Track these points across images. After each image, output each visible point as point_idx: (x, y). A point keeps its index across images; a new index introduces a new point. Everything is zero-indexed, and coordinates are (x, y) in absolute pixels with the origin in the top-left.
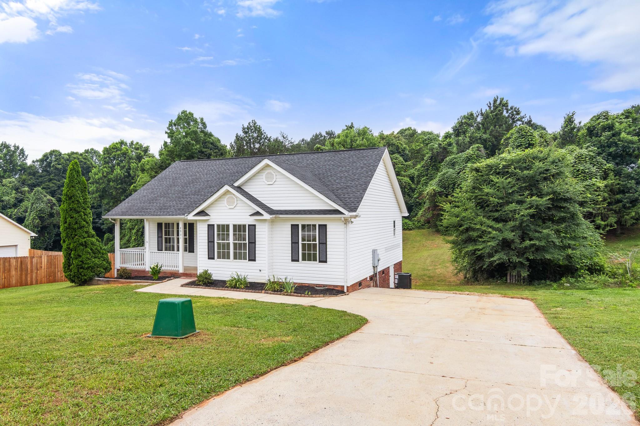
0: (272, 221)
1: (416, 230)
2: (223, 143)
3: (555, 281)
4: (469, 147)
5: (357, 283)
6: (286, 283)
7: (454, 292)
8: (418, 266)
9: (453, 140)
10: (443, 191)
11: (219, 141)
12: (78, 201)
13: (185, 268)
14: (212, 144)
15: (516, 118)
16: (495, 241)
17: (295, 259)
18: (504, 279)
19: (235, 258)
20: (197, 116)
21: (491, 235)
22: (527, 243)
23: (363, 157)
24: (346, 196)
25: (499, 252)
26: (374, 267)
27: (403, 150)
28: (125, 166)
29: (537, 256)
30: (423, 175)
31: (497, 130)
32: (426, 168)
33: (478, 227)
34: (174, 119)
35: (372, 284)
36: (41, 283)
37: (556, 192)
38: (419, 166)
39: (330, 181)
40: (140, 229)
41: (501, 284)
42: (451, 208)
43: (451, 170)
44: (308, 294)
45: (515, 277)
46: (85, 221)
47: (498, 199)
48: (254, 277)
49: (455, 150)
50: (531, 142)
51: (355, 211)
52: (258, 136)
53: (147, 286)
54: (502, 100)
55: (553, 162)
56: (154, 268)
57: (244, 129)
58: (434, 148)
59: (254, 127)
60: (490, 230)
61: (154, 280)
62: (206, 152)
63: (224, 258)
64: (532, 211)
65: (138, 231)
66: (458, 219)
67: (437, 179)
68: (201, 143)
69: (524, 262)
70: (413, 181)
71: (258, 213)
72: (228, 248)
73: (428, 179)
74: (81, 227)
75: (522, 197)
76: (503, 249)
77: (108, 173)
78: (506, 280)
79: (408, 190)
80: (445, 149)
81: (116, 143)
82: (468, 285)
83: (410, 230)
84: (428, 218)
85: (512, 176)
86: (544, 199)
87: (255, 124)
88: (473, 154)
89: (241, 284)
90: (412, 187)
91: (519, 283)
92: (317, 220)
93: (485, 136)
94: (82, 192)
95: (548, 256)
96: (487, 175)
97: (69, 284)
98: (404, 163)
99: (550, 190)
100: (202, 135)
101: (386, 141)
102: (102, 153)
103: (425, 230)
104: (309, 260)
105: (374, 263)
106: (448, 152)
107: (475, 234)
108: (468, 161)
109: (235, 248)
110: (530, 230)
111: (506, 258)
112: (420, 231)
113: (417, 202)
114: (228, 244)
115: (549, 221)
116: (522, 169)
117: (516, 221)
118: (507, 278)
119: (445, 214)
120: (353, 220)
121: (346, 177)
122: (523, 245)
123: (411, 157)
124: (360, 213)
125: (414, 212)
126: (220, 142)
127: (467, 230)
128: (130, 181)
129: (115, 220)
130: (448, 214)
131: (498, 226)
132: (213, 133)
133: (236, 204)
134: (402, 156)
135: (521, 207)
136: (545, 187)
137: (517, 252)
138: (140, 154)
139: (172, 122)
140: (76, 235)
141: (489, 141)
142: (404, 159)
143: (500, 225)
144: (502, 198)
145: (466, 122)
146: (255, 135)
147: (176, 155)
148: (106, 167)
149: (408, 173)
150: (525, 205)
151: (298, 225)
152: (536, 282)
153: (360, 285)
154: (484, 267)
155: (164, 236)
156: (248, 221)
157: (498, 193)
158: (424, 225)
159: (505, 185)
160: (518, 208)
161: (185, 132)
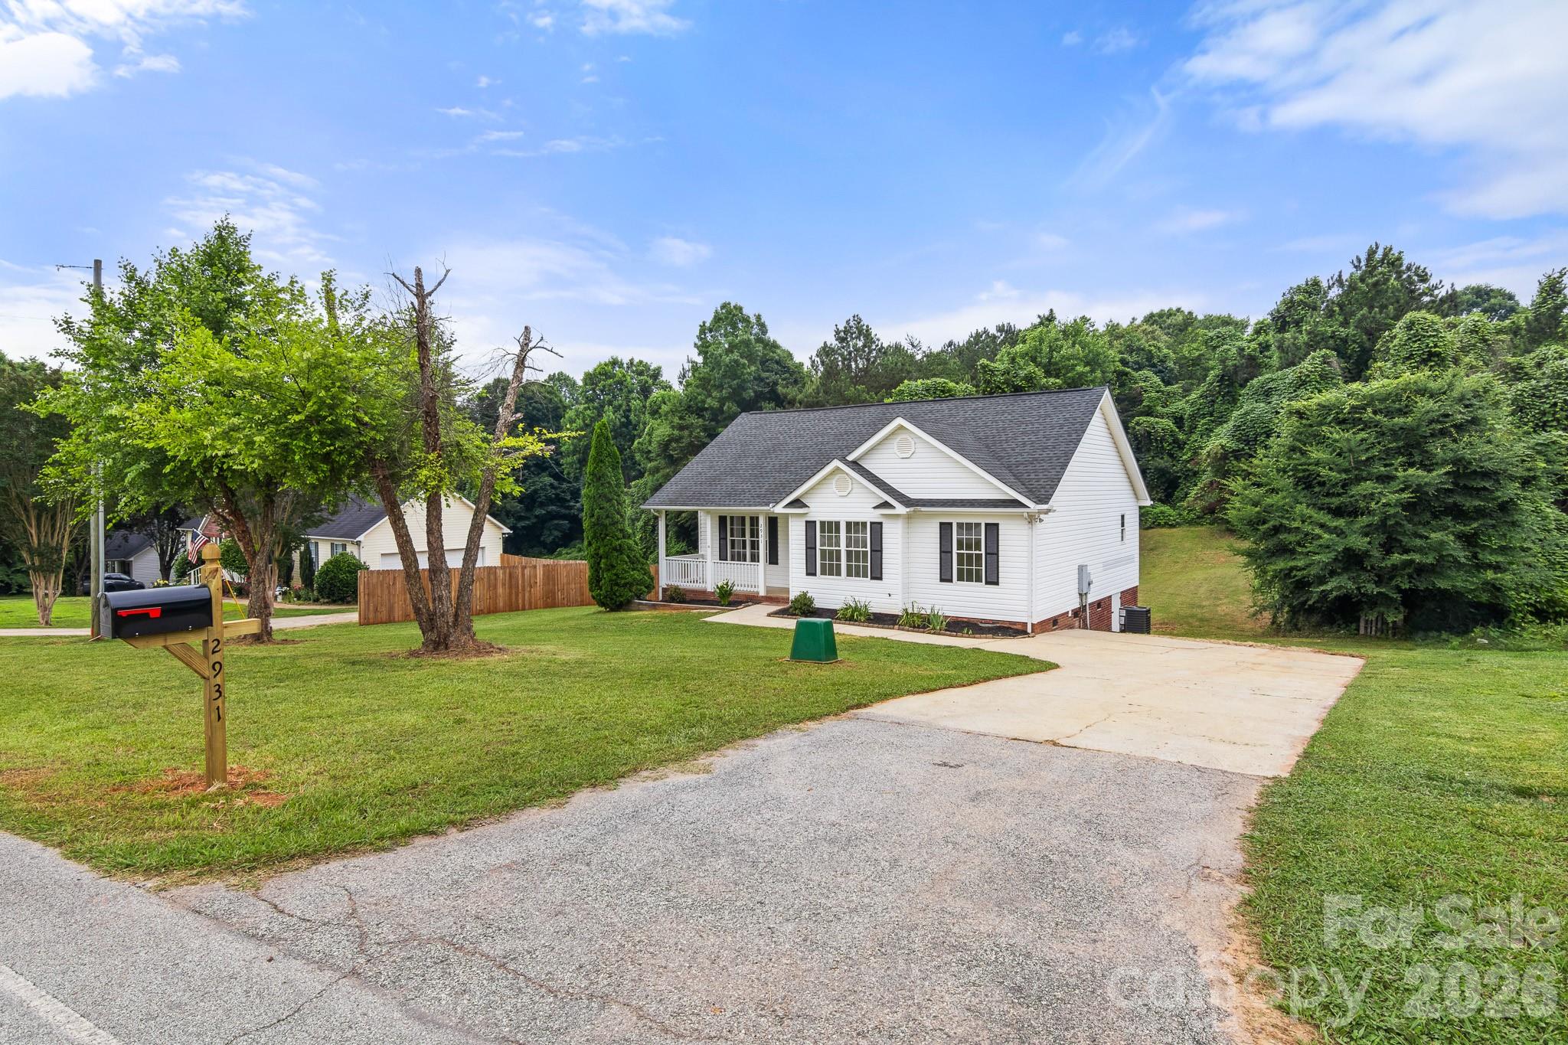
0: (909, 517)
1: (1185, 528)
2: (797, 359)
3: (1458, 634)
4: (1306, 355)
5: (1049, 620)
6: (934, 615)
7: (1225, 641)
8: (1180, 599)
9: (1271, 337)
10: (1243, 449)
11: (790, 355)
12: (609, 483)
13: (768, 589)
14: (778, 362)
15: (1419, 289)
16: (1329, 552)
17: (945, 578)
18: (1354, 626)
19: (849, 574)
20: (749, 311)
21: (1321, 541)
22: (1396, 558)
23: (1064, 406)
24: (1033, 476)
25: (1339, 574)
26: (1081, 595)
27: (1161, 361)
28: (620, 406)
29: (1418, 584)
30: (1204, 414)
31: (1373, 317)
32: (1210, 398)
33: (1295, 525)
34: (709, 320)
35: (1077, 624)
36: (536, 608)
37: (1463, 458)
38: (1193, 396)
39: (1004, 449)
40: (649, 520)
41: (1346, 637)
42: (1245, 489)
43: (1262, 405)
44: (967, 633)
45: (1377, 624)
46: (618, 513)
47: (1339, 472)
48: (879, 606)
49: (1275, 361)
50: (1433, 350)
51: (1047, 503)
52: (864, 346)
53: (716, 614)
54: (1387, 252)
55: (1461, 399)
56: (722, 587)
57: (837, 332)
58: (1227, 359)
59: (857, 328)
60: (1318, 531)
61: (722, 606)
62: (767, 378)
63: (831, 574)
64: (1405, 495)
65: (646, 524)
66: (1258, 509)
67: (1231, 424)
68: (758, 362)
69: (1391, 595)
70: (1180, 427)
71: (886, 505)
72: (839, 559)
73: (1213, 422)
74: (615, 523)
75: (1388, 468)
76: (1346, 569)
77: (593, 420)
78: (1358, 629)
79: (1170, 444)
80: (1252, 358)
81: (606, 365)
82: (1278, 636)
83: (1172, 526)
84: (1211, 504)
85: (1370, 428)
86: (1434, 473)
87: (859, 323)
88: (1312, 372)
89: (861, 615)
90: (1178, 439)
91: (1383, 636)
92: (981, 517)
93: (1343, 332)
94: (613, 469)
95: (1442, 584)
96: (1321, 424)
97: (596, 608)
98: (1163, 388)
99: (1451, 455)
100: (759, 347)
101: (1125, 341)
102: (580, 383)
103: (1203, 528)
104: (970, 580)
105: (1080, 588)
106: (1259, 366)
107: (1292, 538)
108: (1301, 385)
109: (849, 559)
110: (1404, 534)
111: (1351, 585)
112: (1192, 529)
113: (1189, 470)
114: (838, 552)
115: (1447, 516)
116: (1389, 414)
117: (1374, 515)
118: (1359, 626)
119: (1233, 498)
120: (1042, 516)
121: (1033, 442)
122: (1389, 563)
123: (1181, 375)
124: (1054, 504)
125: (1182, 489)
126: (792, 359)
127: (1277, 530)
128: (629, 433)
129: (658, 511)
130: (1238, 498)
131: (1334, 524)
132: (780, 342)
133: (850, 489)
134: (1158, 373)
135: (1385, 488)
136: (1436, 448)
137: (1376, 575)
138: (647, 382)
139: (704, 325)
140: (607, 535)
141: (1354, 342)
142: (1163, 380)
143: (1340, 522)
144: (1346, 471)
145: (1301, 301)
146: (860, 344)
147: (715, 385)
148: (589, 408)
149: (1172, 409)
150: (1395, 485)
151: (951, 524)
152: (1421, 634)
153: (1053, 624)
154: (1310, 602)
155: (729, 538)
156: (871, 516)
157: (1340, 460)
158: (1202, 518)
159: (1353, 443)
160: (1379, 490)
161: (730, 344)
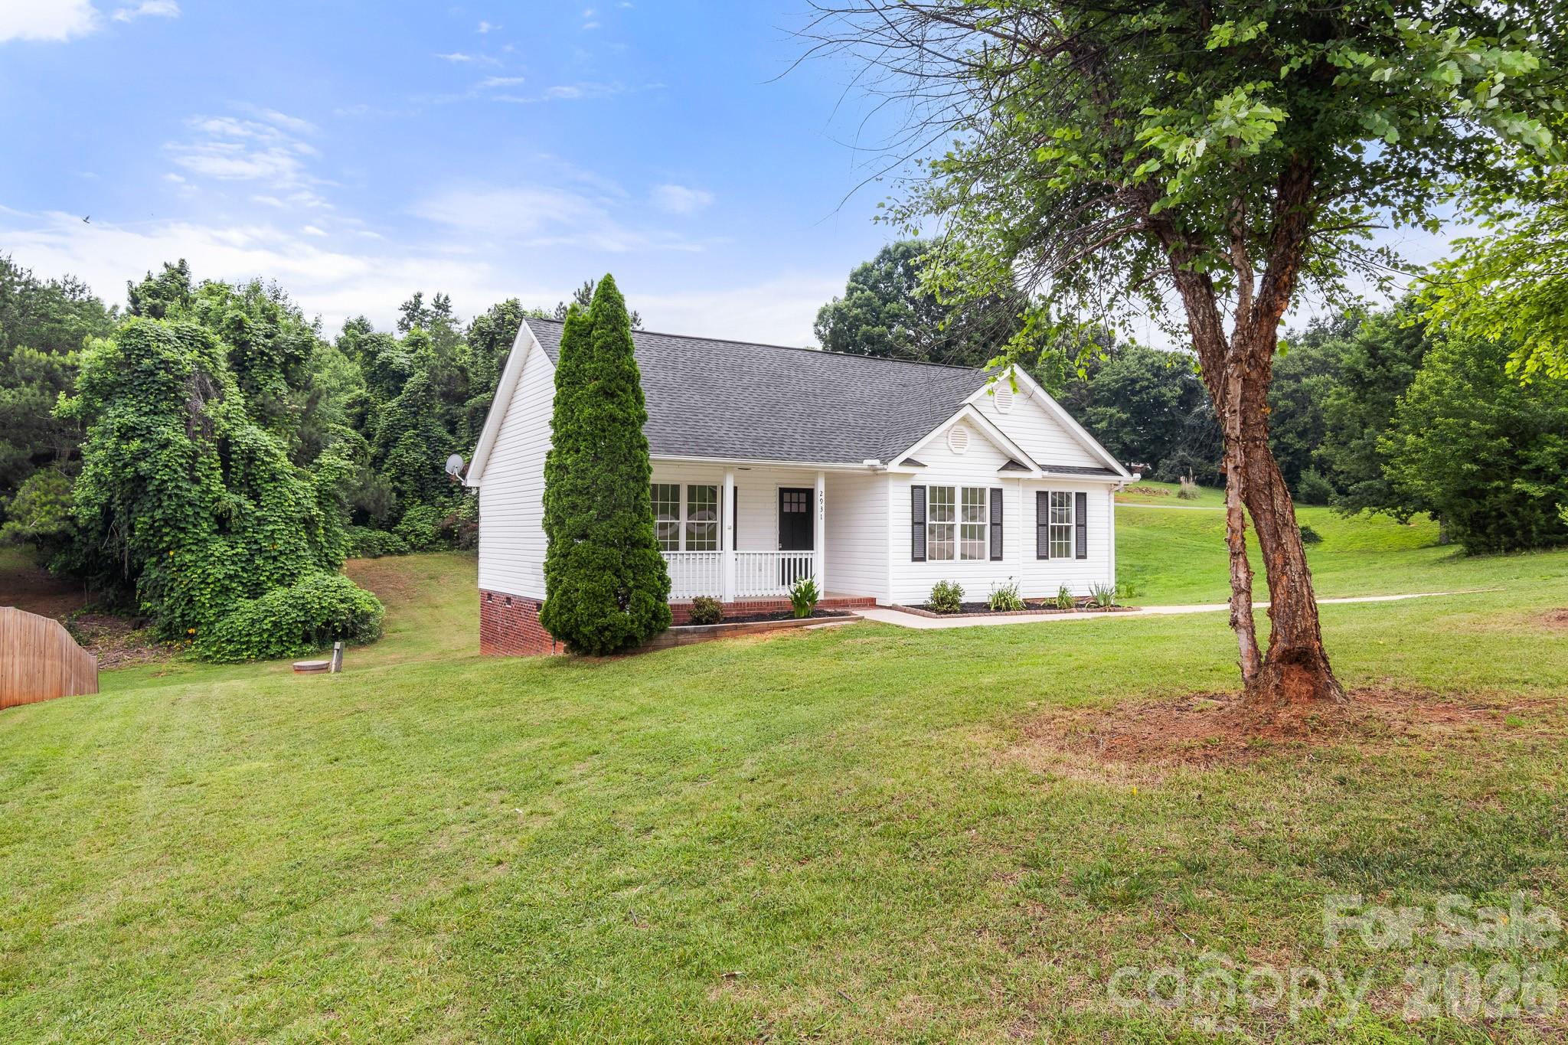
0: (1016, 483)
17: (1043, 554)
19: (963, 556)
63: (942, 558)
71: (1014, 467)
72: (951, 537)
73: (417, 435)
104: (1060, 555)
109: (963, 537)
114: (951, 528)
133: (968, 445)
151: (1047, 492)
156: (990, 481)
